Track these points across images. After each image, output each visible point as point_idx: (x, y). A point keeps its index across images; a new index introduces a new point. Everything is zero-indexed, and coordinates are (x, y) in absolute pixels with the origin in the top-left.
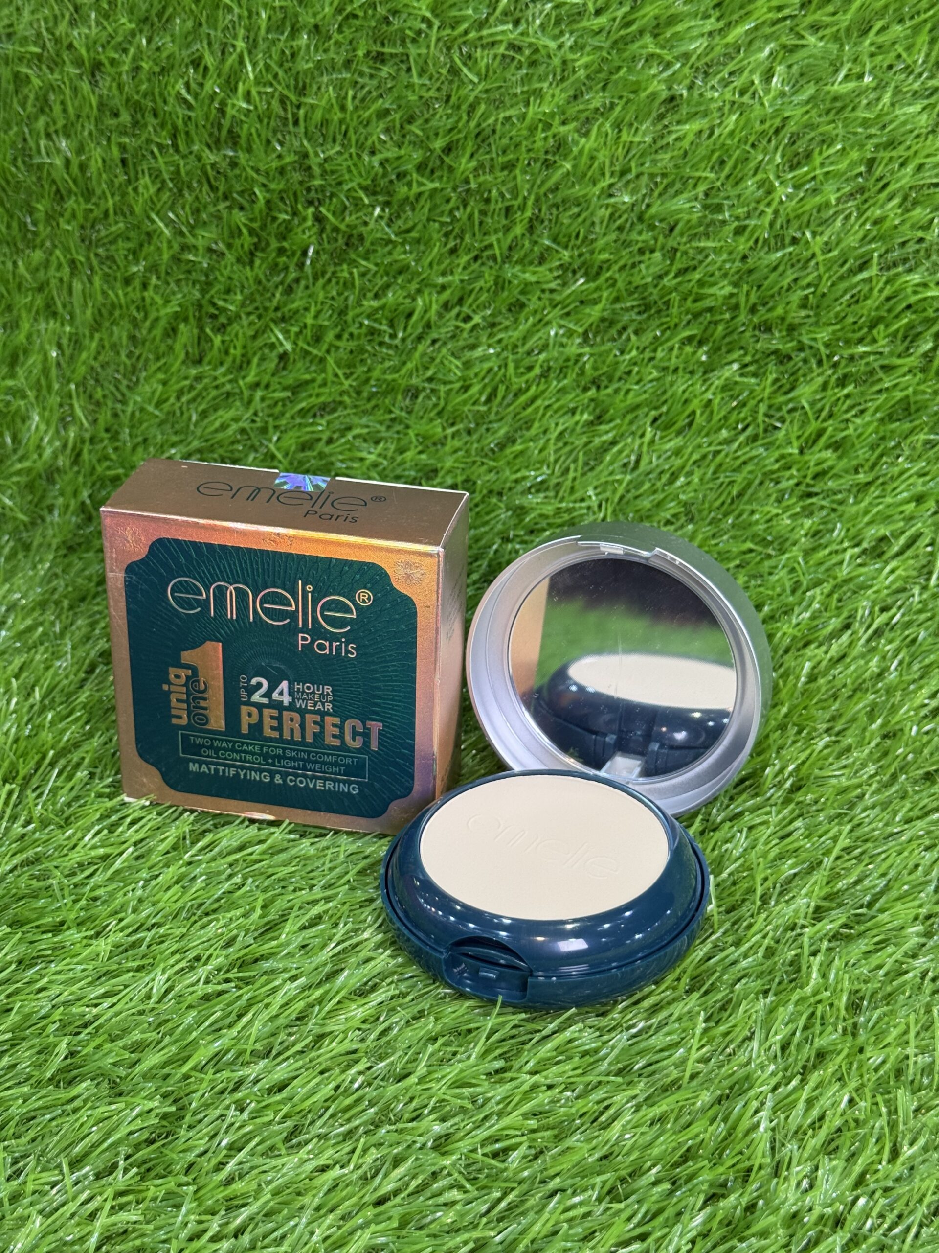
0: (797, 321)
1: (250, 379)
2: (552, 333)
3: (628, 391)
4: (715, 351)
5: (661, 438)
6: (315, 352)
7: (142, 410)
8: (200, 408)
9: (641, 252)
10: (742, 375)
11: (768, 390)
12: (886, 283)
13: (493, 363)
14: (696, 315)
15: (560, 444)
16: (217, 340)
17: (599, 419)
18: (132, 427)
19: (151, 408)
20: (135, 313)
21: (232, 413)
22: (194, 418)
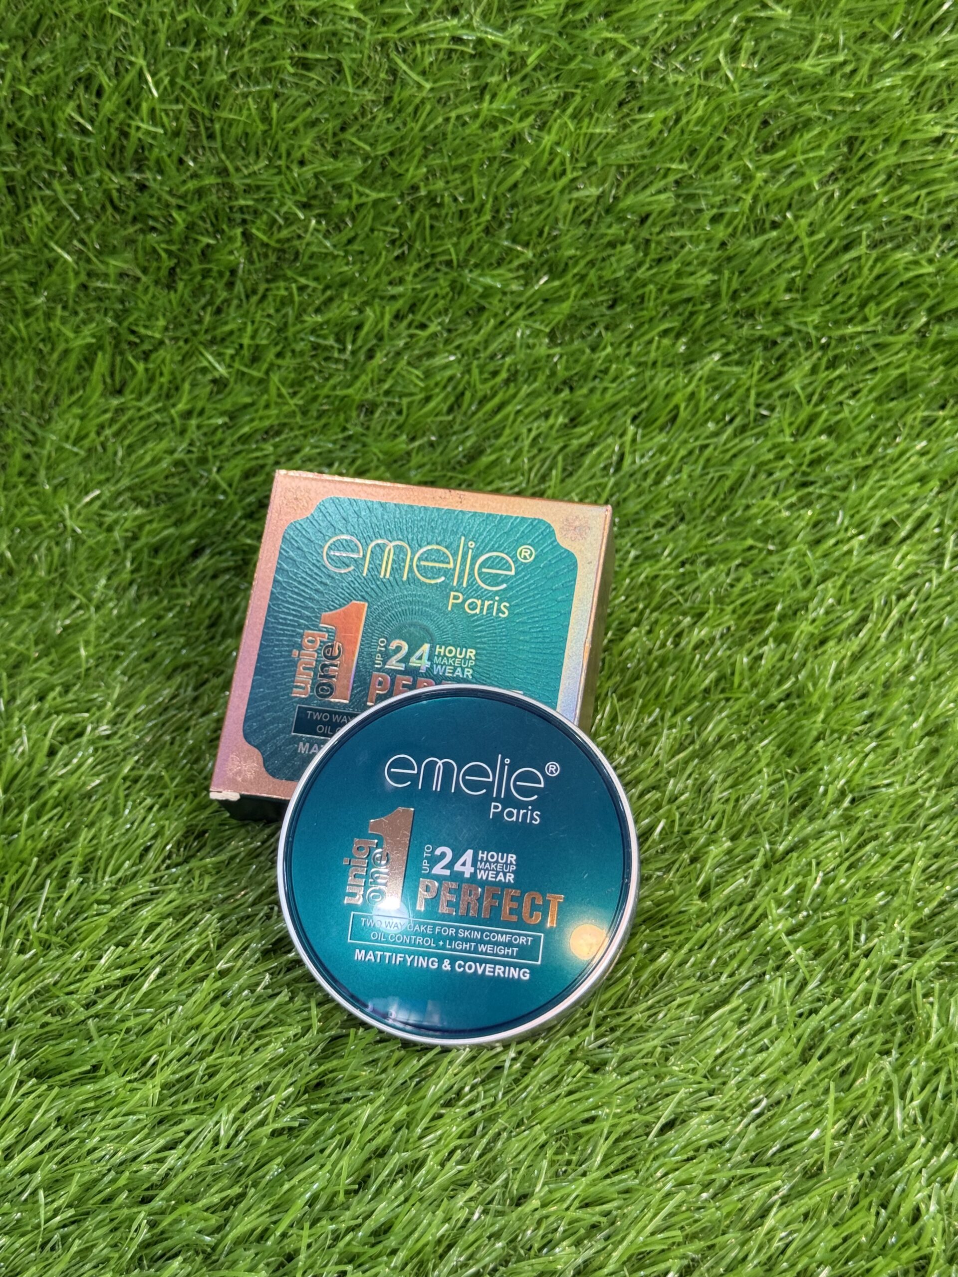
0: (782, 305)
1: (182, 406)
2: (519, 335)
3: (605, 390)
4: (694, 340)
5: (643, 436)
6: (255, 373)
7: (60, 449)
8: (127, 442)
9: (612, 245)
10: (724, 365)
11: (756, 378)
12: (877, 260)
13: (457, 371)
14: (674, 307)
15: (535, 451)
16: (140, 367)
17: (574, 422)
18: (48, 468)
19: (68, 446)
20: (41, 346)
21: (164, 445)
22: (120, 454)
